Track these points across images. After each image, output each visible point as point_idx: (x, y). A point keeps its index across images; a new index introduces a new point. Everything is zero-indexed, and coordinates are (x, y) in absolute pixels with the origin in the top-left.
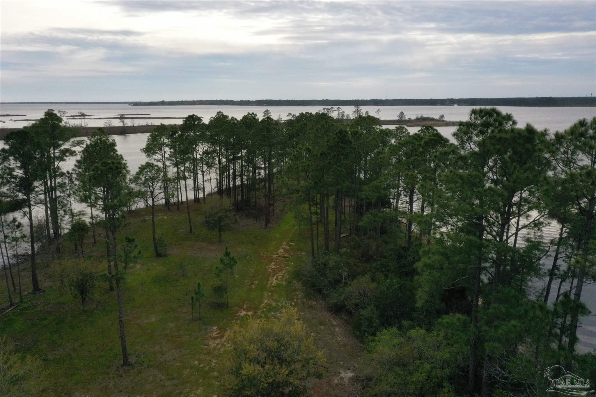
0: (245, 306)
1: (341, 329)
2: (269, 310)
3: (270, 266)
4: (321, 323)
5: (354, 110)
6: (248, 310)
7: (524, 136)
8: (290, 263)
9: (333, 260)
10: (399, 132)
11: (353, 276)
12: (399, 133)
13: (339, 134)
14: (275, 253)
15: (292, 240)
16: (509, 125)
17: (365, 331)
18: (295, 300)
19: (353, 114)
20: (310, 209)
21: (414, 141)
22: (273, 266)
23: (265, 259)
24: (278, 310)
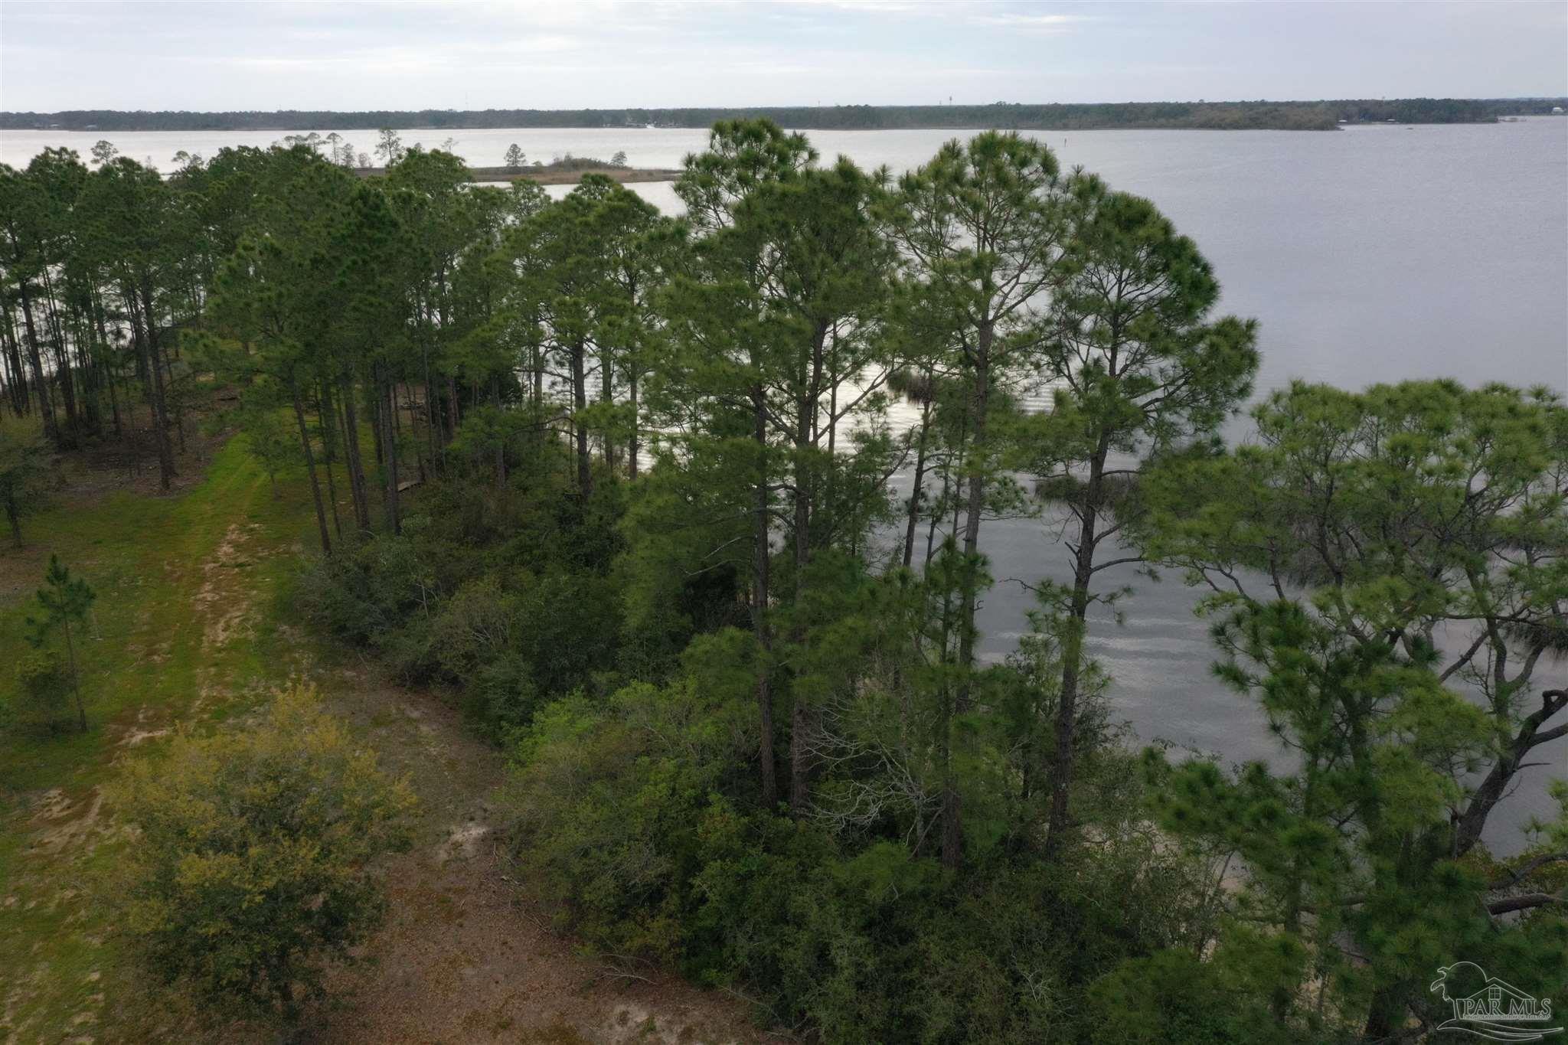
0: (141, 716)
1: (434, 727)
2: (221, 716)
3: (201, 596)
4: (377, 722)
5: (380, 141)
6: (152, 724)
7: (835, 187)
8: (259, 578)
9: (386, 551)
10: (521, 194)
11: (449, 585)
12: (524, 197)
13: (359, 203)
14: (210, 558)
15: (255, 517)
16: (801, 161)
17: (501, 718)
18: (293, 676)
19: (377, 152)
20: (302, 422)
21: (571, 215)
22: (207, 593)
23: (179, 579)
24: (247, 711)
